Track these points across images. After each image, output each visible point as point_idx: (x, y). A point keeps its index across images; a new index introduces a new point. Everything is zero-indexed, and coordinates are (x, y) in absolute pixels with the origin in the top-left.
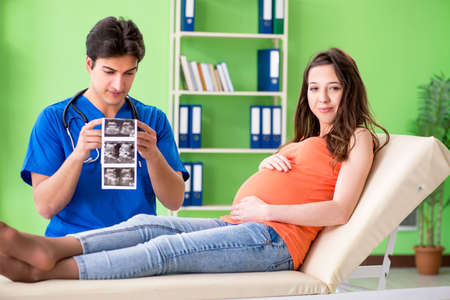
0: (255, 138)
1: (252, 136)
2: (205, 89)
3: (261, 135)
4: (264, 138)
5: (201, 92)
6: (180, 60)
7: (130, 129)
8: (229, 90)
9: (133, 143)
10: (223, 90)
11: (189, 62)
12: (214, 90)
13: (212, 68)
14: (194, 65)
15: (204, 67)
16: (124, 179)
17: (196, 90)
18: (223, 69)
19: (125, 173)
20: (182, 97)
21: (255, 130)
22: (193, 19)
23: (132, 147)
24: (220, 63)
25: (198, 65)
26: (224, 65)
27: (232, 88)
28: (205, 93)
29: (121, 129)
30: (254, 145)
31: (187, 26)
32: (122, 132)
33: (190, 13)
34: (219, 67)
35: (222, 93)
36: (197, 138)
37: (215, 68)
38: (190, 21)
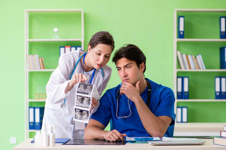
0: (218, 94)
1: (216, 92)
2: (190, 68)
3: (220, 92)
4: (222, 94)
5: (188, 70)
6: (177, 53)
7: (90, 90)
8: (203, 69)
9: (90, 98)
10: (200, 68)
11: (182, 55)
12: (195, 69)
13: (194, 57)
14: (184, 56)
15: (190, 57)
16: (84, 117)
17: (186, 68)
18: (199, 58)
19: (85, 113)
20: (178, 73)
21: (218, 89)
22: (183, 32)
23: (90, 100)
24: (198, 55)
25: (187, 56)
26: (200, 56)
27: (204, 68)
28: (190, 70)
29: (85, 89)
30: (217, 97)
31: (181, 35)
32: (86, 92)
33: (182, 29)
34: (198, 57)
35: (199, 70)
36: (186, 94)
37: (196, 58)
38: (182, 33)
